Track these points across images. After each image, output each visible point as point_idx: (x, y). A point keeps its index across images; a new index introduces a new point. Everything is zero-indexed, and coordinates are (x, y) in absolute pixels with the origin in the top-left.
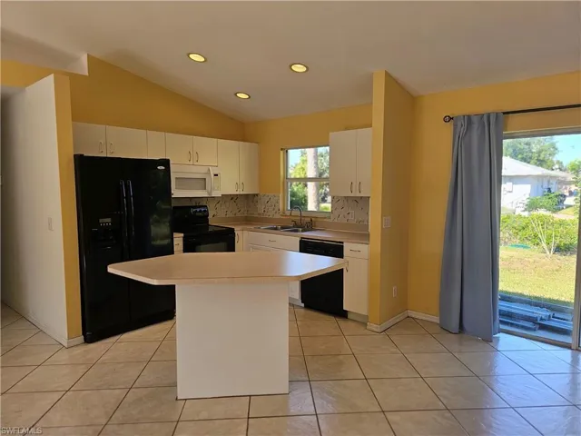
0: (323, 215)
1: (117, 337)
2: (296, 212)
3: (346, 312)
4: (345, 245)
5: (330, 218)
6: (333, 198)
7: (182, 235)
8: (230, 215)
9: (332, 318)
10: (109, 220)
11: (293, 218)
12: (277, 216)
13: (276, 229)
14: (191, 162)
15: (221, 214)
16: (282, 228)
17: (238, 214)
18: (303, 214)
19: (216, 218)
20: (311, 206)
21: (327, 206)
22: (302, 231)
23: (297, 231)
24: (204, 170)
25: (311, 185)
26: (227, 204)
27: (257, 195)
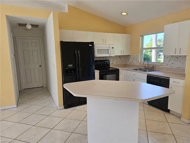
0: (159, 64)
1: (75, 107)
2: (146, 63)
3: (169, 110)
4: (170, 79)
5: (162, 65)
6: (165, 56)
7: (99, 71)
8: (118, 63)
9: (162, 112)
10: (72, 65)
11: (145, 65)
12: (137, 64)
13: (136, 70)
14: (103, 43)
15: (115, 63)
16: (140, 69)
17: (122, 63)
18: (149, 63)
19: (113, 65)
20: (153, 60)
21: (162, 60)
22: (149, 71)
23: (146, 71)
24: (108, 46)
25: (154, 51)
26: (117, 59)
27: (129, 55)
